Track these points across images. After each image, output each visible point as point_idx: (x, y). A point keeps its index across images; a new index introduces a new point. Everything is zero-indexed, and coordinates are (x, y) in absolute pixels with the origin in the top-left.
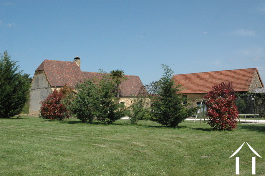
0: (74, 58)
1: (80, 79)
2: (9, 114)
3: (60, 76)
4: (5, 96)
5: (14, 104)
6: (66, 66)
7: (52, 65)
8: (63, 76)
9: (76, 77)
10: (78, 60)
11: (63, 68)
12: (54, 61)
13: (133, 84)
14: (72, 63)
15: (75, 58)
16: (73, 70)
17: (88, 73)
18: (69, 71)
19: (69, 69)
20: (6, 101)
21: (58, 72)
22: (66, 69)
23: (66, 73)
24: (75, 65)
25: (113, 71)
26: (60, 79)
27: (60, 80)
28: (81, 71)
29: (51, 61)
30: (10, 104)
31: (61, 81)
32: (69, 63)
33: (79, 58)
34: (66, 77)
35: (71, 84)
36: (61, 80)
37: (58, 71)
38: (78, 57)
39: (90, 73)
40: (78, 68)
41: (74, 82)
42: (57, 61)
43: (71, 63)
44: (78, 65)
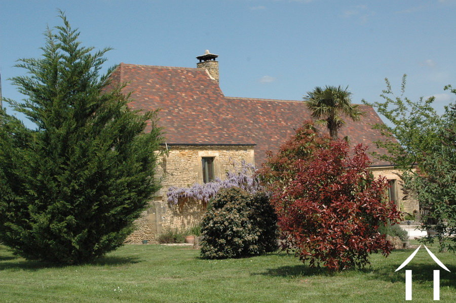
0: (198, 58)
1: (225, 119)
2: (96, 247)
3: (170, 113)
4: (91, 182)
5: (119, 209)
6: (180, 81)
7: (142, 80)
8: (178, 113)
9: (214, 114)
10: (211, 63)
11: (173, 87)
12: (146, 68)
13: (362, 130)
14: (195, 73)
15: (200, 58)
16: (202, 93)
17: (241, 101)
18: (192, 97)
19: (192, 90)
20: (90, 201)
21: (162, 101)
22: (183, 92)
23: (184, 102)
24: (203, 77)
25: (318, 90)
26: (172, 122)
27: (172, 125)
28: (225, 96)
29: (136, 68)
30: (103, 208)
31: (176, 128)
32: (188, 71)
33: (214, 57)
34: (187, 114)
35: (206, 136)
36: (176, 125)
37: (161, 97)
38: (208, 52)
39: (245, 101)
40: (215, 86)
41: (210, 130)
42: (153, 69)
43: (193, 74)
44: (212, 78)
